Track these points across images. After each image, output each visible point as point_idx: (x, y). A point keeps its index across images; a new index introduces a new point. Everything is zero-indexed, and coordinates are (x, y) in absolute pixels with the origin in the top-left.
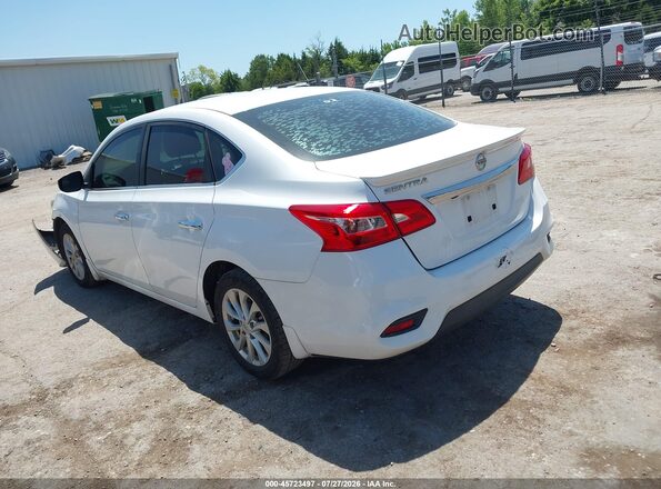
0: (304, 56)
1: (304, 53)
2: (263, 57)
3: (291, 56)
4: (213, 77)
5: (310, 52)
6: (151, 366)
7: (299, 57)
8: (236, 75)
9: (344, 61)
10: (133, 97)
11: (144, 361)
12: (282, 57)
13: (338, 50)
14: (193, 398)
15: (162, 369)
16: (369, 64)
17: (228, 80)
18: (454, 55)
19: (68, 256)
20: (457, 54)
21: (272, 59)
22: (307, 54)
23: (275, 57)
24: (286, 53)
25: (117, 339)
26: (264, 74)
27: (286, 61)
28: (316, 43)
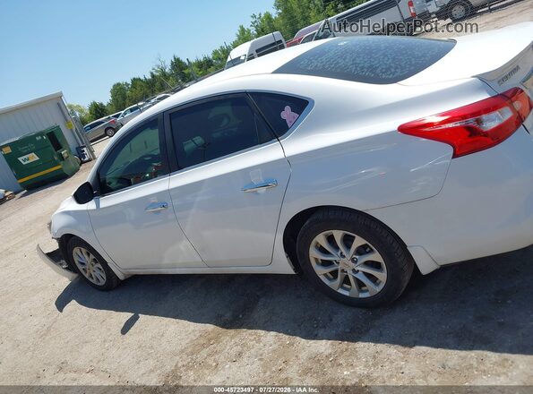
0: (153, 76)
1: (152, 73)
2: (119, 84)
3: (142, 78)
4: (81, 111)
5: (157, 71)
6: (246, 334)
7: (149, 77)
8: (101, 104)
9: (186, 72)
10: (37, 135)
11: (232, 332)
12: (134, 80)
13: (178, 65)
14: (323, 346)
15: (262, 332)
16: (206, 69)
17: (96, 110)
18: (281, 41)
19: (80, 267)
20: (283, 40)
21: (127, 84)
22: (154, 73)
23: (130, 82)
24: (136, 77)
25: (186, 323)
26: (124, 98)
27: (139, 83)
28: (159, 63)
